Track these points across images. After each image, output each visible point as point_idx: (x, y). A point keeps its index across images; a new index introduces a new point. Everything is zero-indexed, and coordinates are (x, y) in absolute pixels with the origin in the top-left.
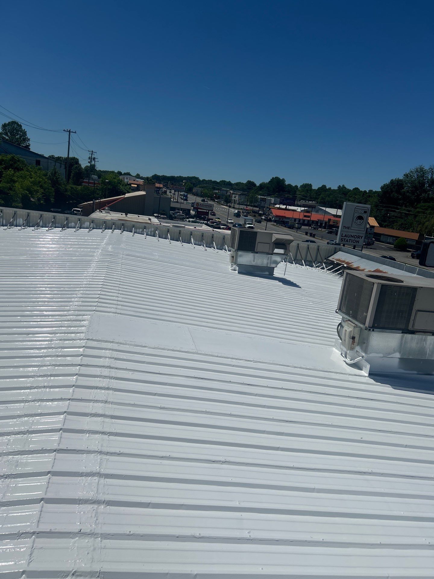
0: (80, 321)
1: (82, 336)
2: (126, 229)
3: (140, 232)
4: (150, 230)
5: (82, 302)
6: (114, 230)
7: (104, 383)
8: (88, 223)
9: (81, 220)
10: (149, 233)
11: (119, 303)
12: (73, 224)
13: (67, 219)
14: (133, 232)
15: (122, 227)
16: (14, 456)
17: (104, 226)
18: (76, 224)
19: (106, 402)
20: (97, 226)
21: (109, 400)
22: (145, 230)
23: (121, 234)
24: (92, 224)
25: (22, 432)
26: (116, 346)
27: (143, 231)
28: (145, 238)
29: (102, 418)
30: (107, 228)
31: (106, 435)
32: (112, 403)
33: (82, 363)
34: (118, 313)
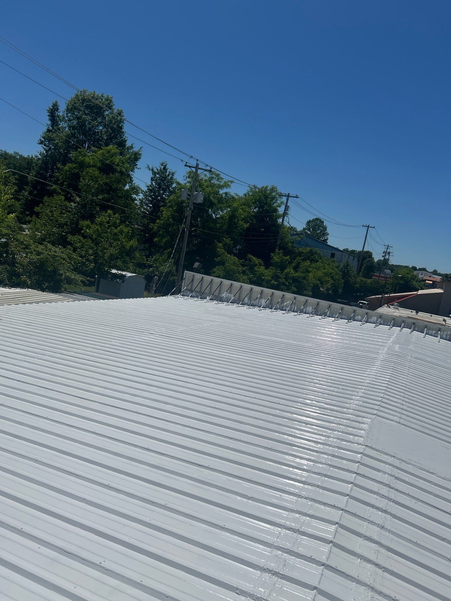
0: (360, 422)
1: (361, 440)
2: (416, 329)
3: (433, 334)
4: (445, 333)
5: (363, 402)
6: (403, 328)
7: (382, 503)
8: (376, 318)
9: (368, 314)
10: (444, 336)
11: (403, 412)
12: (360, 317)
13: (354, 312)
14: (425, 333)
15: (413, 326)
16: (283, 553)
17: (392, 323)
18: (363, 318)
19: (383, 527)
20: (384, 322)
21: (386, 526)
22: (439, 332)
23: (410, 333)
24: (379, 319)
25: (292, 529)
26: (397, 463)
27: (437, 333)
28: (439, 342)
29: (377, 546)
30: (396, 326)
31: (381, 569)
32: (390, 531)
33: (358, 472)
34: (402, 424)
